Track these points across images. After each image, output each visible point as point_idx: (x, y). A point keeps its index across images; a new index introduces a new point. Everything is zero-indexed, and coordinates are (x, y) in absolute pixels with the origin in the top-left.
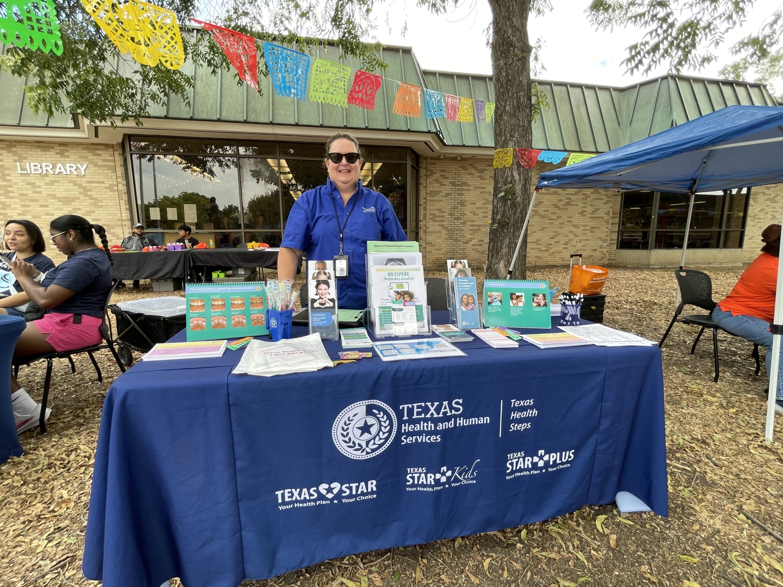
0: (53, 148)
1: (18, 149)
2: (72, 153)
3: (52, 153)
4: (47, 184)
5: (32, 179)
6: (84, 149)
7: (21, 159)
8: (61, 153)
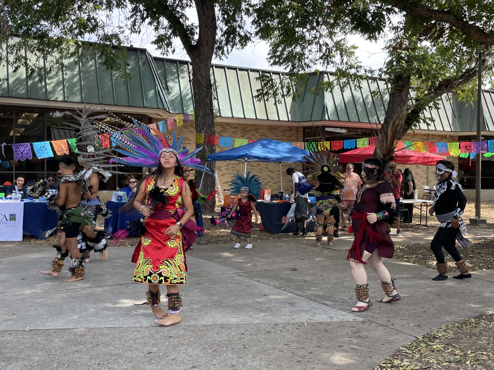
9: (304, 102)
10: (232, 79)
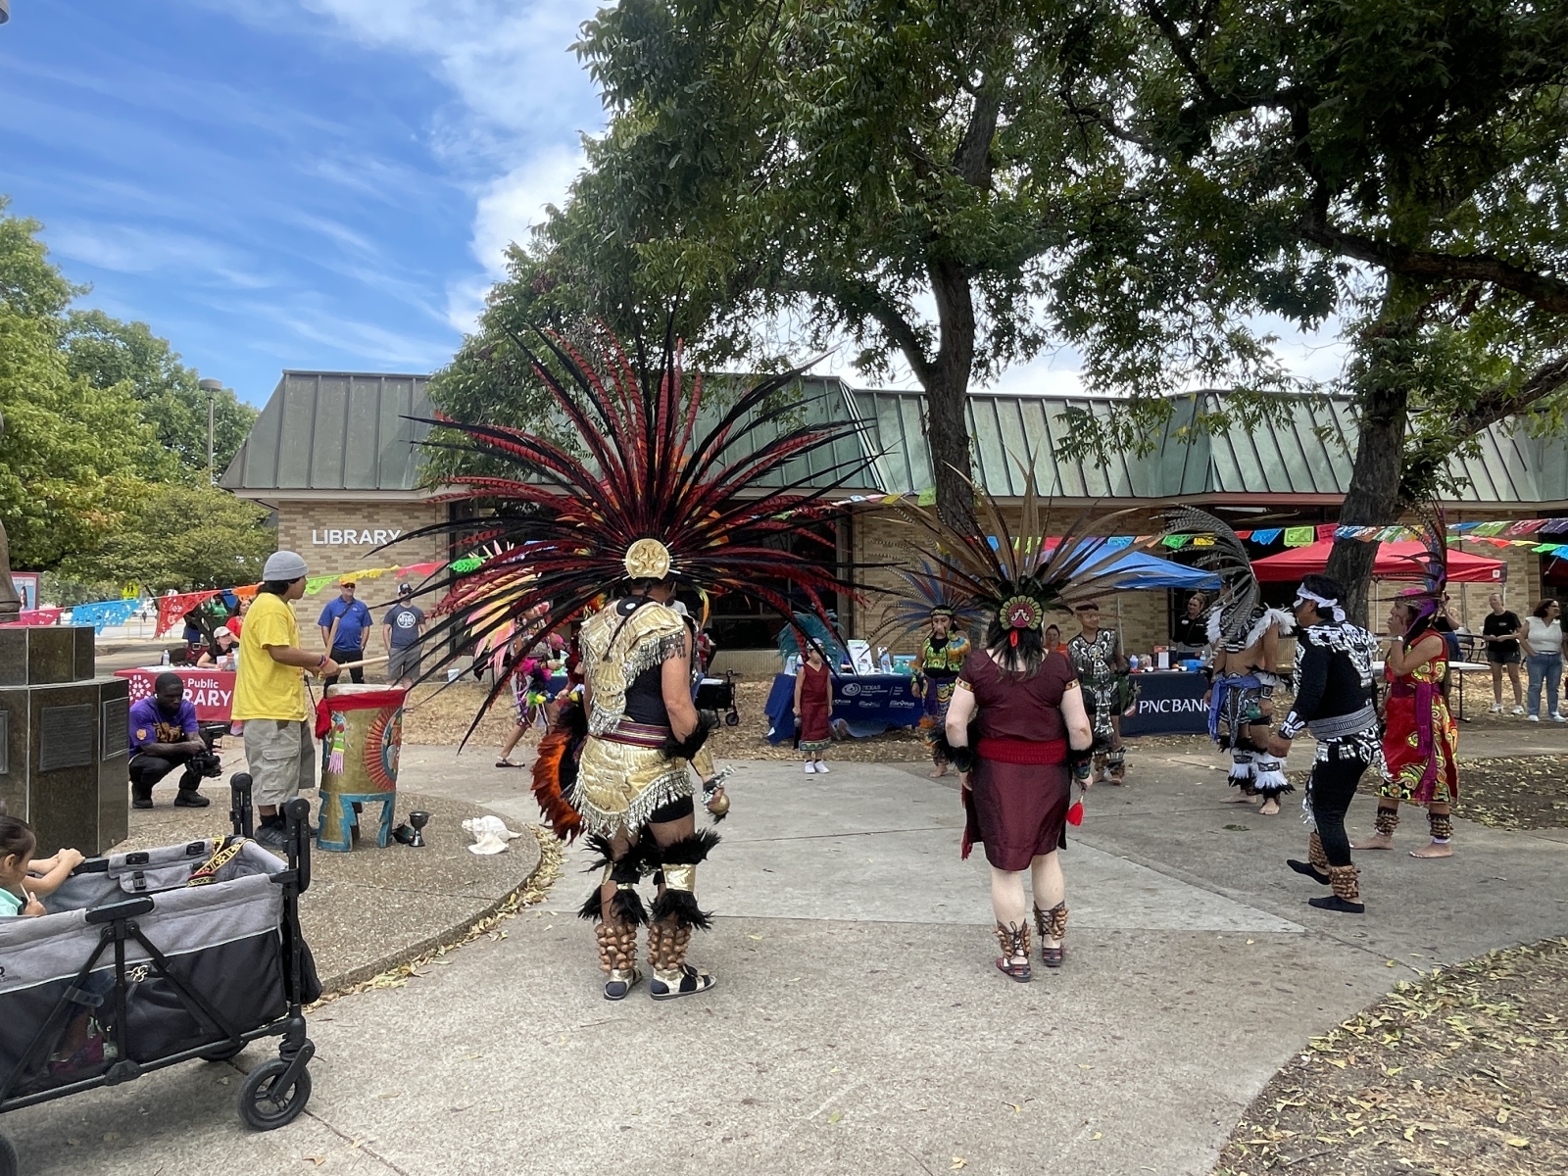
0: (360, 510)
1: (316, 514)
2: (382, 516)
3: (358, 517)
4: (346, 558)
5: (327, 552)
6: (398, 510)
7: (318, 525)
8: (369, 517)
9: (1166, 456)
10: (1008, 420)
